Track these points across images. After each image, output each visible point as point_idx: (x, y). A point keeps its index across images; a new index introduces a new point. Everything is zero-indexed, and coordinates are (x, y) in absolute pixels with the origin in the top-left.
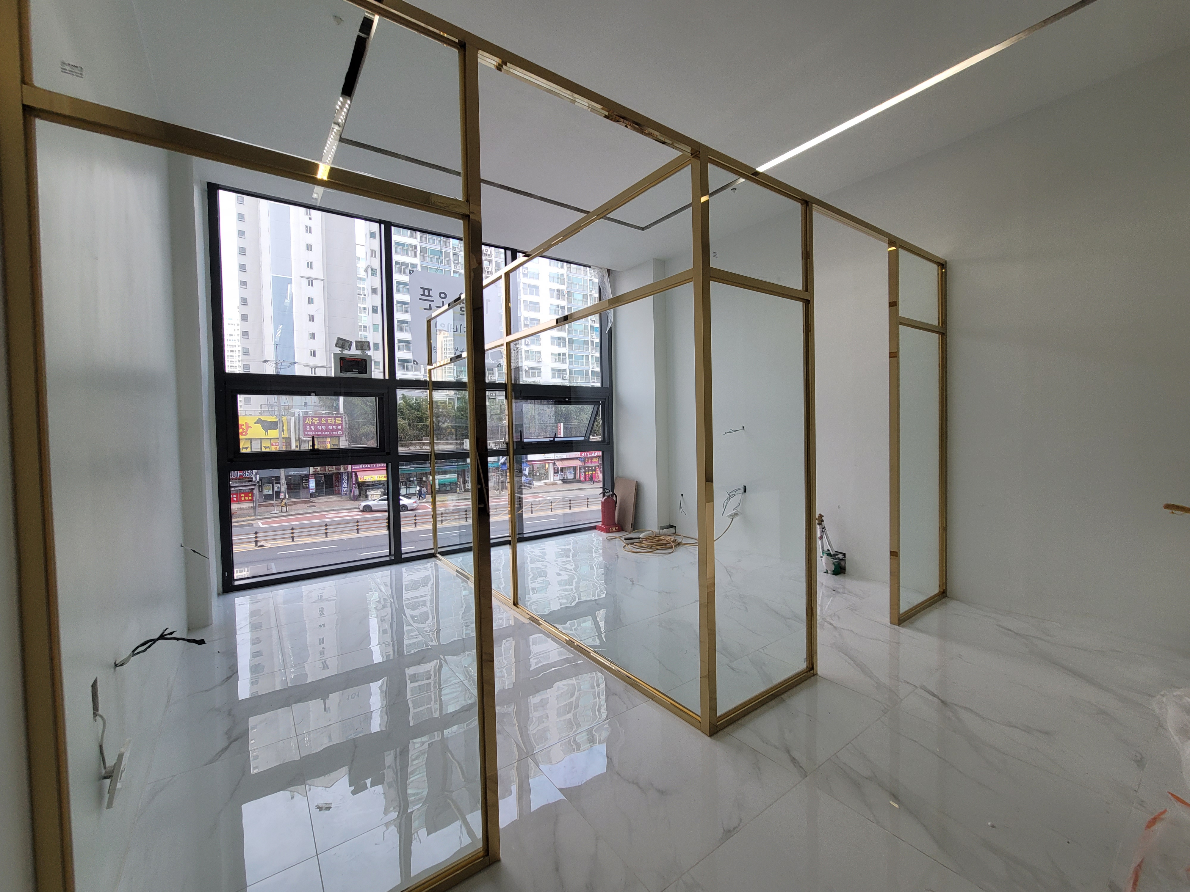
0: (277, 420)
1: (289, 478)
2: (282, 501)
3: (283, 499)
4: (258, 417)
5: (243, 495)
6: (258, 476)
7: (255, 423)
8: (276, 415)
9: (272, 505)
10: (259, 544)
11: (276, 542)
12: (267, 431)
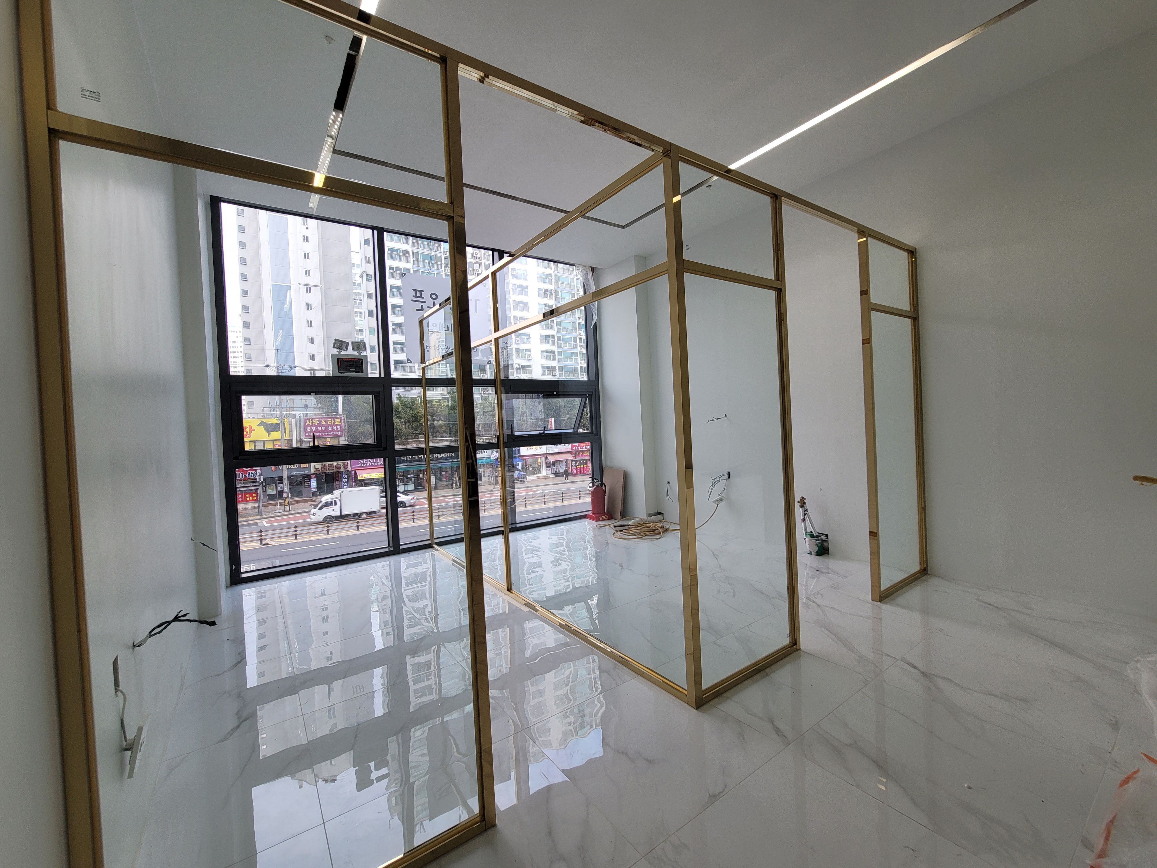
0: (279, 422)
1: (292, 477)
2: (285, 501)
3: (286, 498)
4: (261, 420)
5: (248, 496)
6: (262, 477)
7: (258, 426)
8: (278, 418)
10: (264, 542)
11: (279, 540)
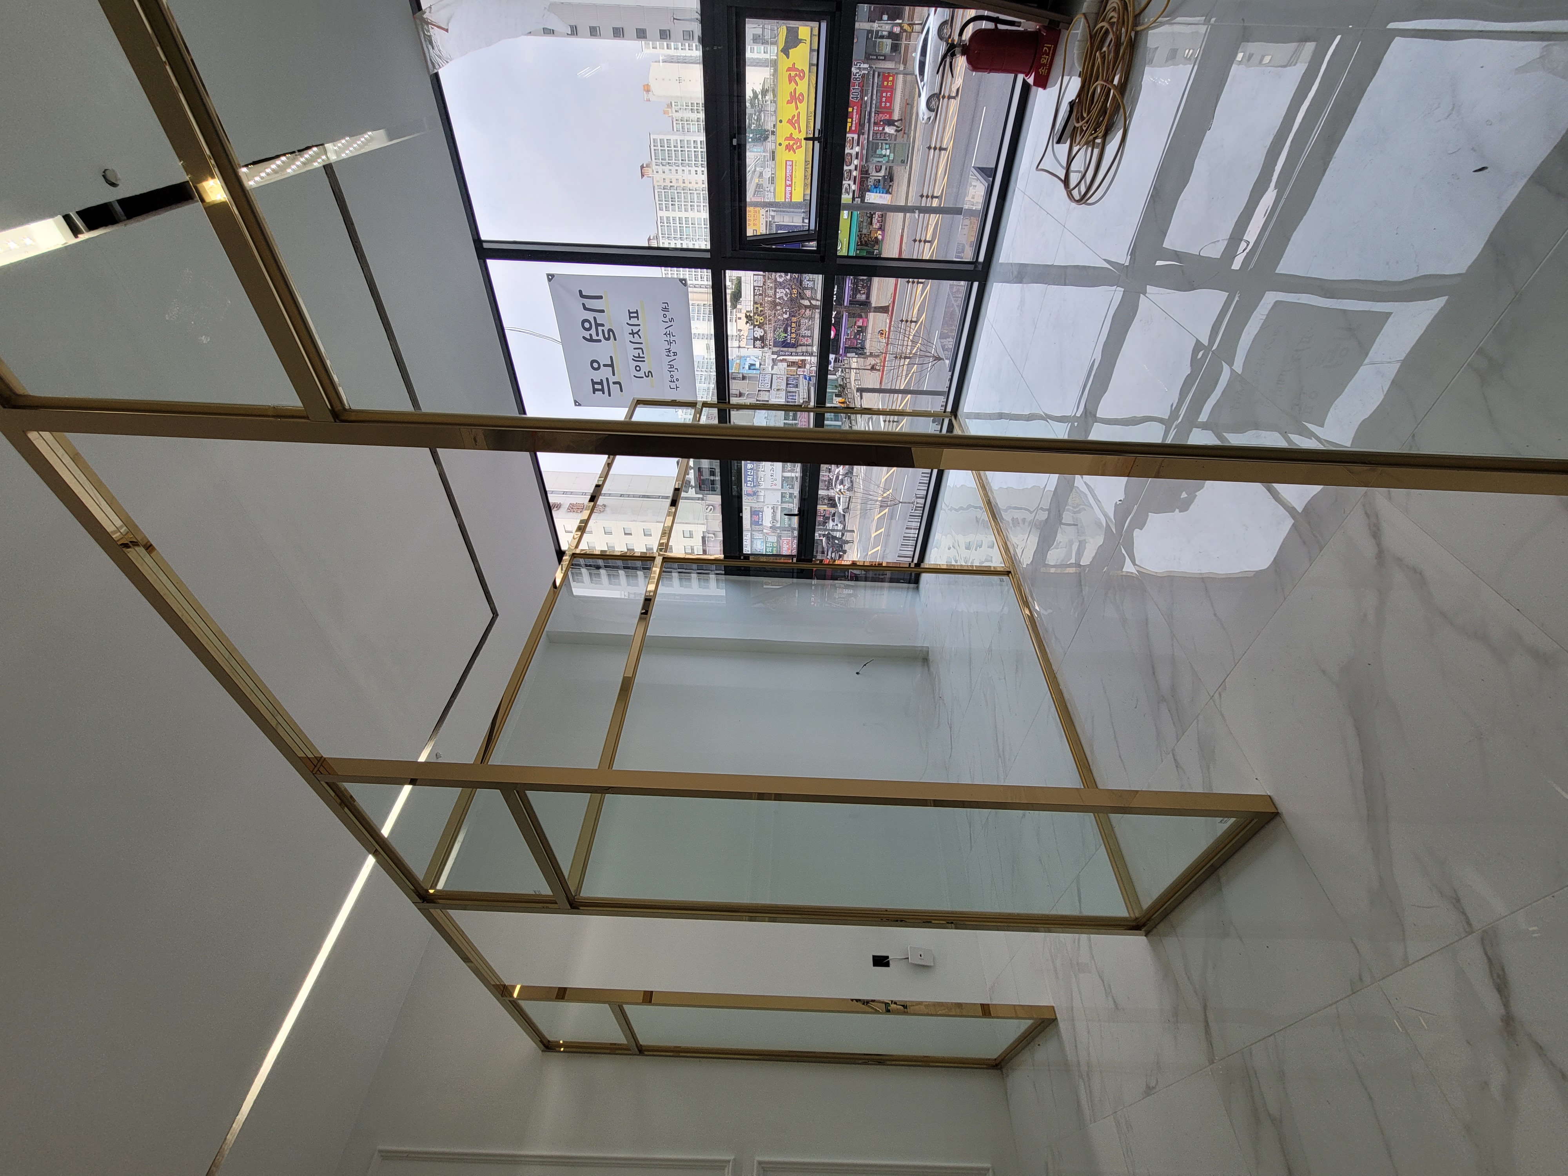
2: (905, 31)
3: (902, 28)
4: (779, 52)
5: (886, 83)
6: (863, 66)
7: (788, 58)
9: (907, 47)
10: (954, 94)
11: (959, 68)
12: (801, 41)
